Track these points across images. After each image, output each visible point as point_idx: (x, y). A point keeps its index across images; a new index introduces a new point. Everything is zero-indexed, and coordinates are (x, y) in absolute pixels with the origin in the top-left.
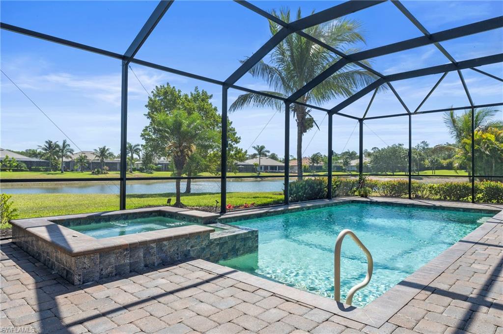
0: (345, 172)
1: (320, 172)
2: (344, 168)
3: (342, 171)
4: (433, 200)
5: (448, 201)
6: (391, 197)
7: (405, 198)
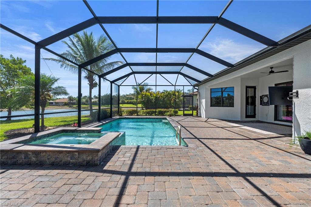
0: (86, 105)
1: (74, 105)
2: (86, 103)
3: (85, 105)
4: (144, 115)
5: (148, 116)
6: (129, 115)
7: (135, 116)
